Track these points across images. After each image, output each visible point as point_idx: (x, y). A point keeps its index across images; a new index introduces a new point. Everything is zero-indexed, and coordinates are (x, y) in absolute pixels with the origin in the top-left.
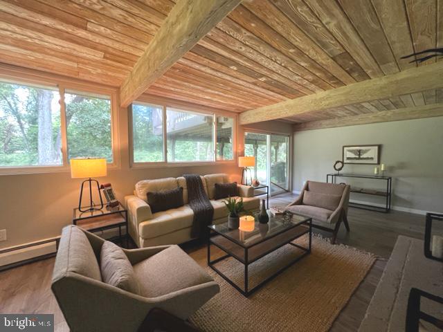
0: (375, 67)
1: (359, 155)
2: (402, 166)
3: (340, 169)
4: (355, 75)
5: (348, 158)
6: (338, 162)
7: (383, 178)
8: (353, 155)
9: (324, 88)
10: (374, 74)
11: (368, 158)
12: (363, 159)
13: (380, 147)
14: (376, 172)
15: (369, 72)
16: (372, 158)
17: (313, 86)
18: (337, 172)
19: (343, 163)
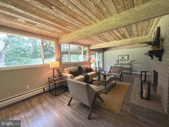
0: (129, 37)
1: (123, 58)
2: (134, 61)
3: (118, 62)
4: (124, 38)
5: (120, 59)
6: (117, 60)
7: (129, 64)
8: (121, 58)
9: (116, 40)
10: (129, 38)
11: (125, 59)
12: (124, 59)
13: (128, 56)
14: (127, 63)
15: (128, 38)
16: (126, 59)
17: (114, 40)
18: (117, 63)
19: (118, 60)
